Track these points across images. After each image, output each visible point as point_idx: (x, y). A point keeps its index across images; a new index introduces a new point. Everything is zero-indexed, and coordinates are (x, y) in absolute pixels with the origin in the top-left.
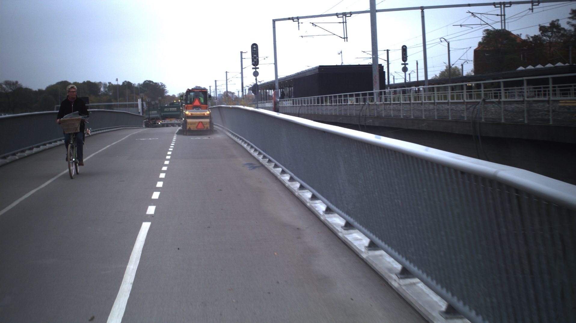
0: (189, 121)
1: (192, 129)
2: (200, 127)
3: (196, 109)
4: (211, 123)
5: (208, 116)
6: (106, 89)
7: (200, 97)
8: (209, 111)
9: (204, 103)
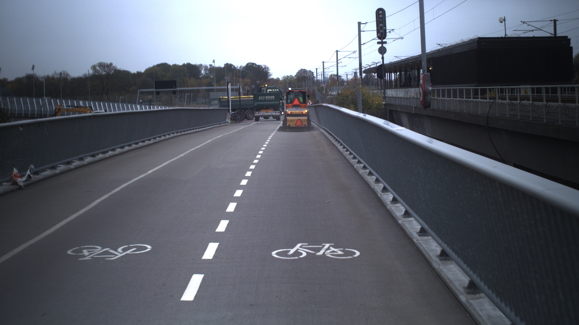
0: (288, 118)
1: (291, 126)
2: (299, 124)
3: (295, 108)
4: (309, 121)
5: (306, 114)
6: (207, 72)
7: (299, 97)
8: (307, 110)
9: (303, 102)
